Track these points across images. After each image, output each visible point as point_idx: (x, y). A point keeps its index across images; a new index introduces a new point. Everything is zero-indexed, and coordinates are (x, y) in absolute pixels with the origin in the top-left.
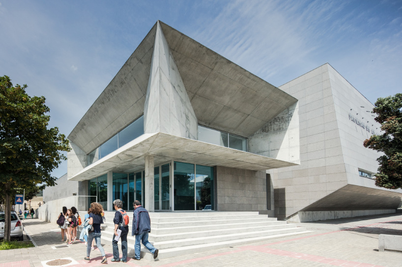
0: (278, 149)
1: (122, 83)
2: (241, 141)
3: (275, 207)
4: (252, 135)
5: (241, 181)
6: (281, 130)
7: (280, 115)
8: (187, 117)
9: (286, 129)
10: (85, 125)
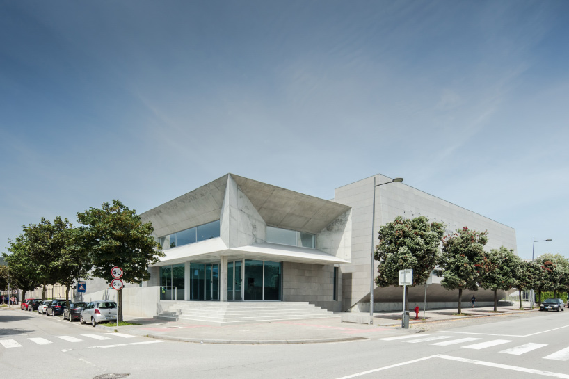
0: (337, 248)
1: (202, 195)
2: (312, 236)
3: (343, 298)
4: (320, 232)
5: (307, 274)
6: (340, 231)
7: (340, 218)
8: (254, 227)
9: (343, 231)
10: (161, 212)
